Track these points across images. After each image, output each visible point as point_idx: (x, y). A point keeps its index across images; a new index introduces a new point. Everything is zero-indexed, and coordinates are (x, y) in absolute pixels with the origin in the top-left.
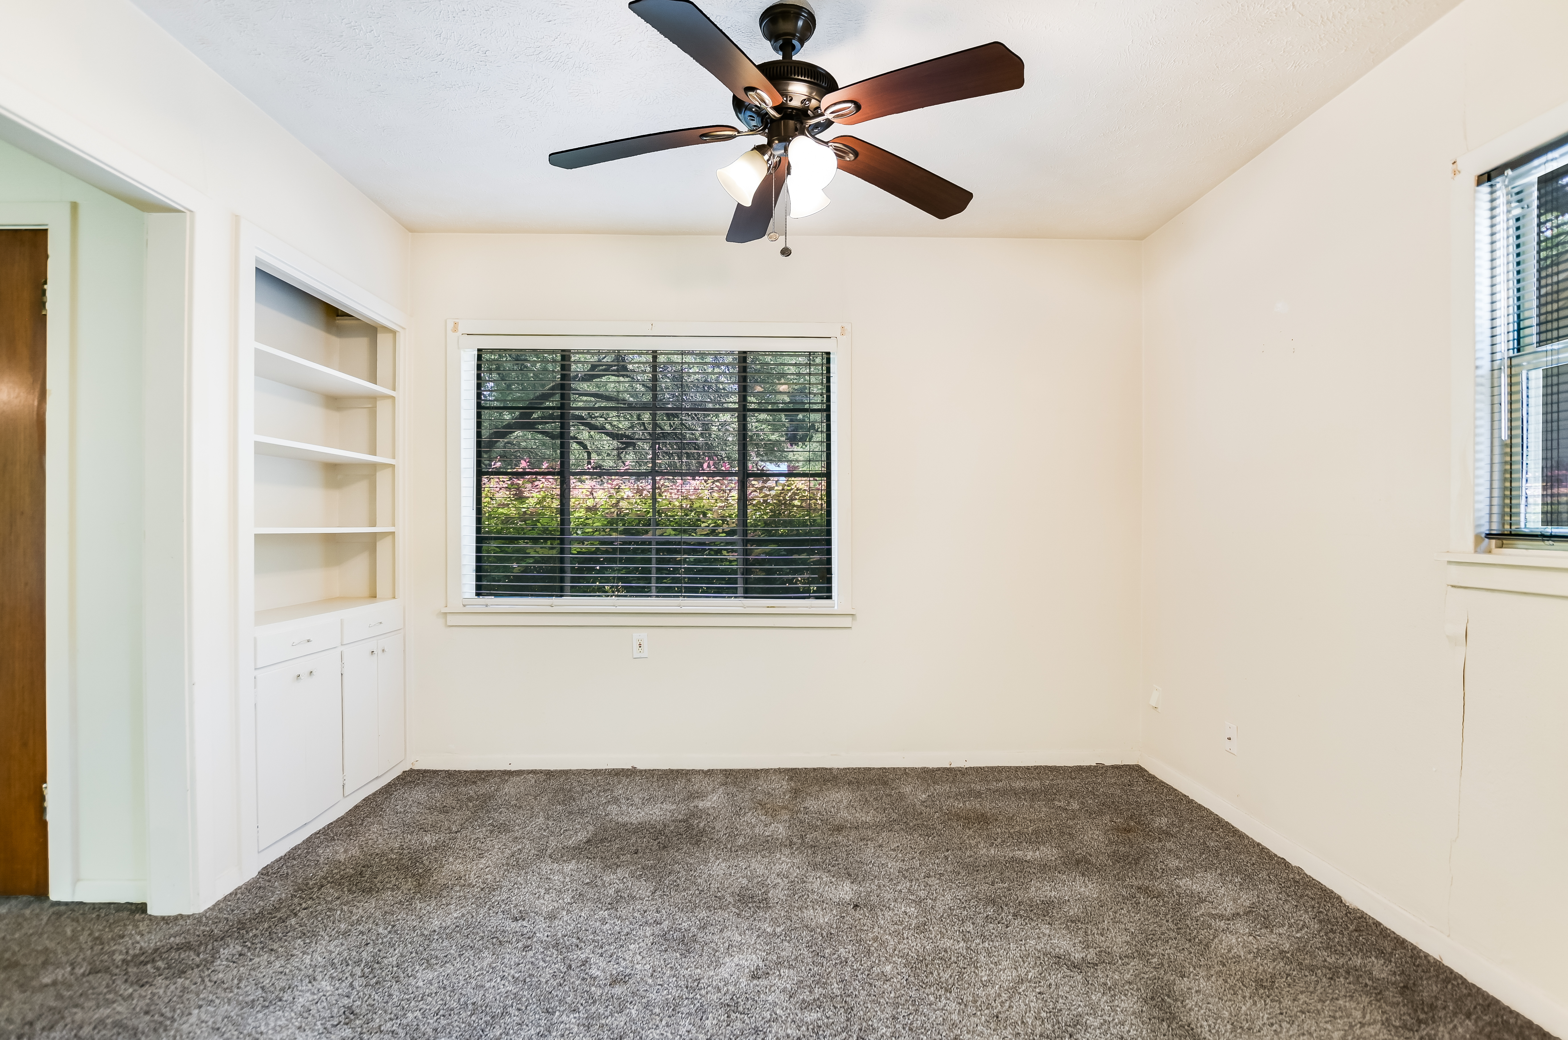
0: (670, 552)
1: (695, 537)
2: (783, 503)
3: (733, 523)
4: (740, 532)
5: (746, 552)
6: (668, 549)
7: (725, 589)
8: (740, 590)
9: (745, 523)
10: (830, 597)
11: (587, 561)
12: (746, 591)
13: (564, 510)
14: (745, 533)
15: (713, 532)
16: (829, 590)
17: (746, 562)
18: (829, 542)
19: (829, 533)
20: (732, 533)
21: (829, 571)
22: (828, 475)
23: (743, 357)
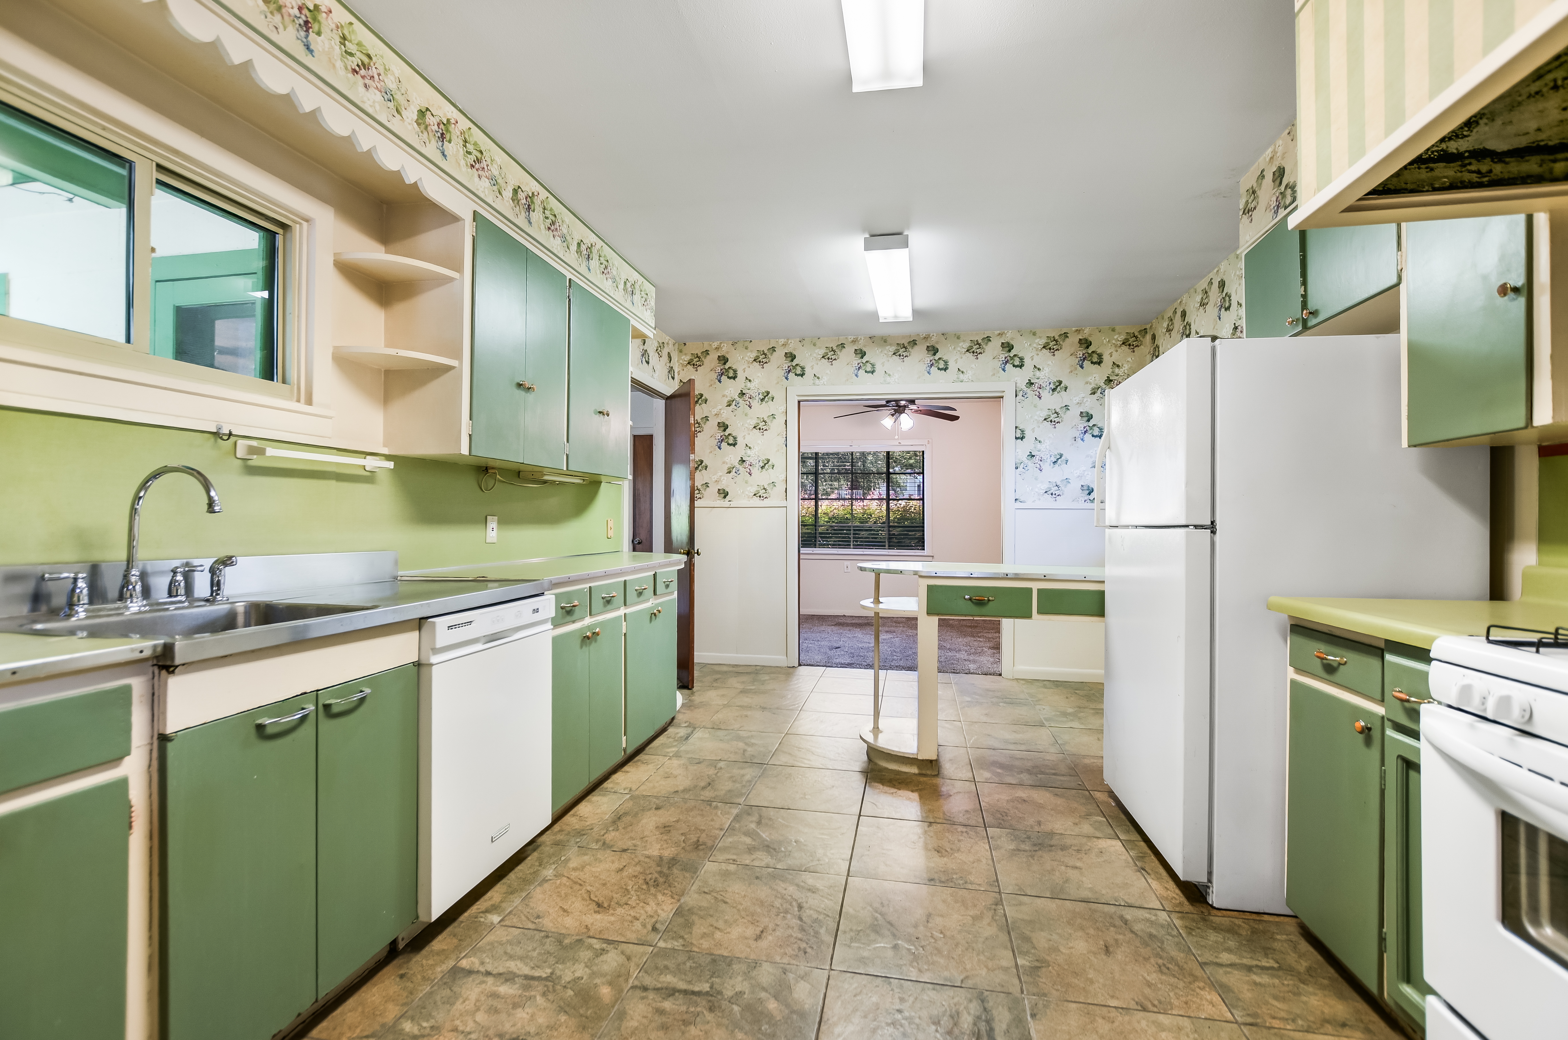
0: (858, 530)
1: (869, 524)
2: (905, 510)
3: (884, 519)
4: (887, 523)
5: (889, 531)
6: (857, 530)
7: (881, 546)
8: (887, 546)
9: (889, 519)
10: (924, 549)
11: (823, 536)
12: (889, 546)
13: (816, 515)
14: (889, 523)
15: (875, 523)
16: (924, 546)
17: (889, 534)
18: (923, 527)
19: (923, 523)
20: (884, 523)
21: (923, 538)
22: (923, 499)
23: (888, 453)
